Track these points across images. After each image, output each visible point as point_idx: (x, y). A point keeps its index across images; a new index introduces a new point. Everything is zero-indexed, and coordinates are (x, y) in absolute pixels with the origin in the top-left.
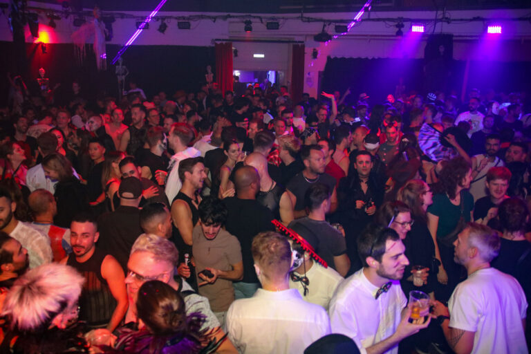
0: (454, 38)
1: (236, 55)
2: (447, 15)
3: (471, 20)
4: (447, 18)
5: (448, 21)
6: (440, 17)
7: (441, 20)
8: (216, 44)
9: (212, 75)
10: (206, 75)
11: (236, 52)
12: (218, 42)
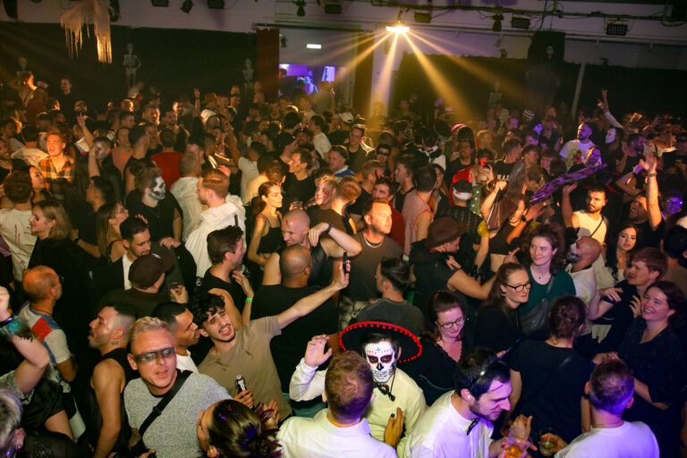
0: (566, 37)
1: (284, 45)
2: (559, 7)
3: (588, 15)
4: (558, 11)
5: (560, 14)
6: (550, 9)
7: (551, 13)
8: (258, 30)
9: (252, 71)
10: (244, 71)
11: (284, 40)
12: (261, 28)
